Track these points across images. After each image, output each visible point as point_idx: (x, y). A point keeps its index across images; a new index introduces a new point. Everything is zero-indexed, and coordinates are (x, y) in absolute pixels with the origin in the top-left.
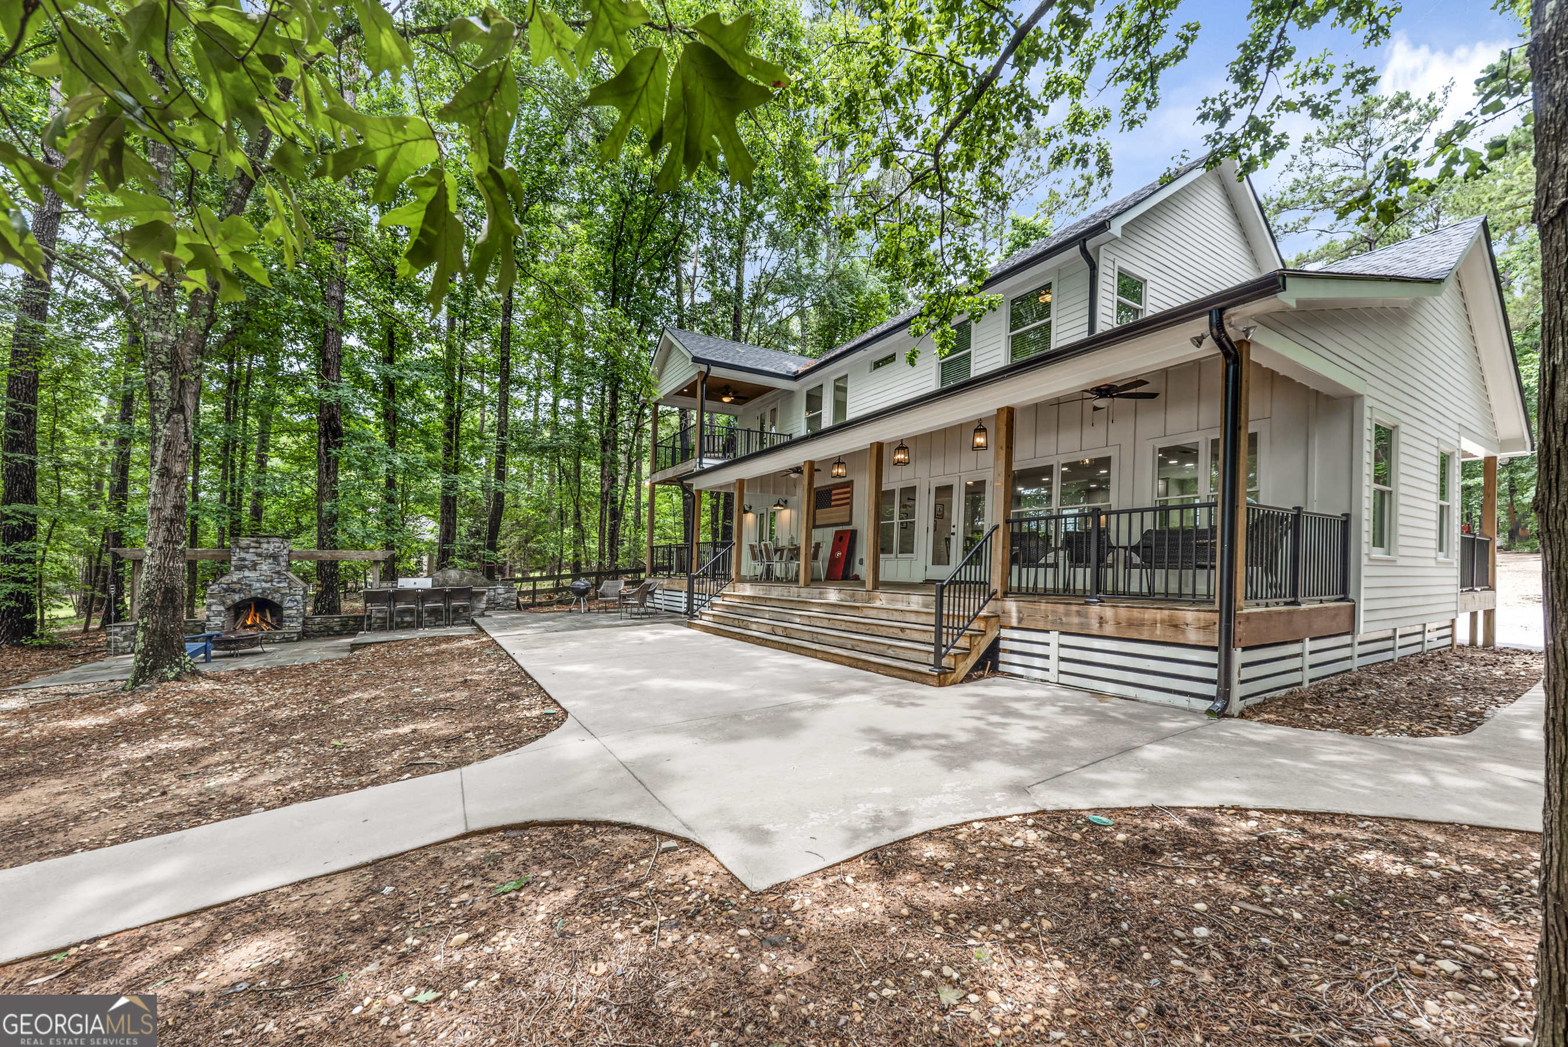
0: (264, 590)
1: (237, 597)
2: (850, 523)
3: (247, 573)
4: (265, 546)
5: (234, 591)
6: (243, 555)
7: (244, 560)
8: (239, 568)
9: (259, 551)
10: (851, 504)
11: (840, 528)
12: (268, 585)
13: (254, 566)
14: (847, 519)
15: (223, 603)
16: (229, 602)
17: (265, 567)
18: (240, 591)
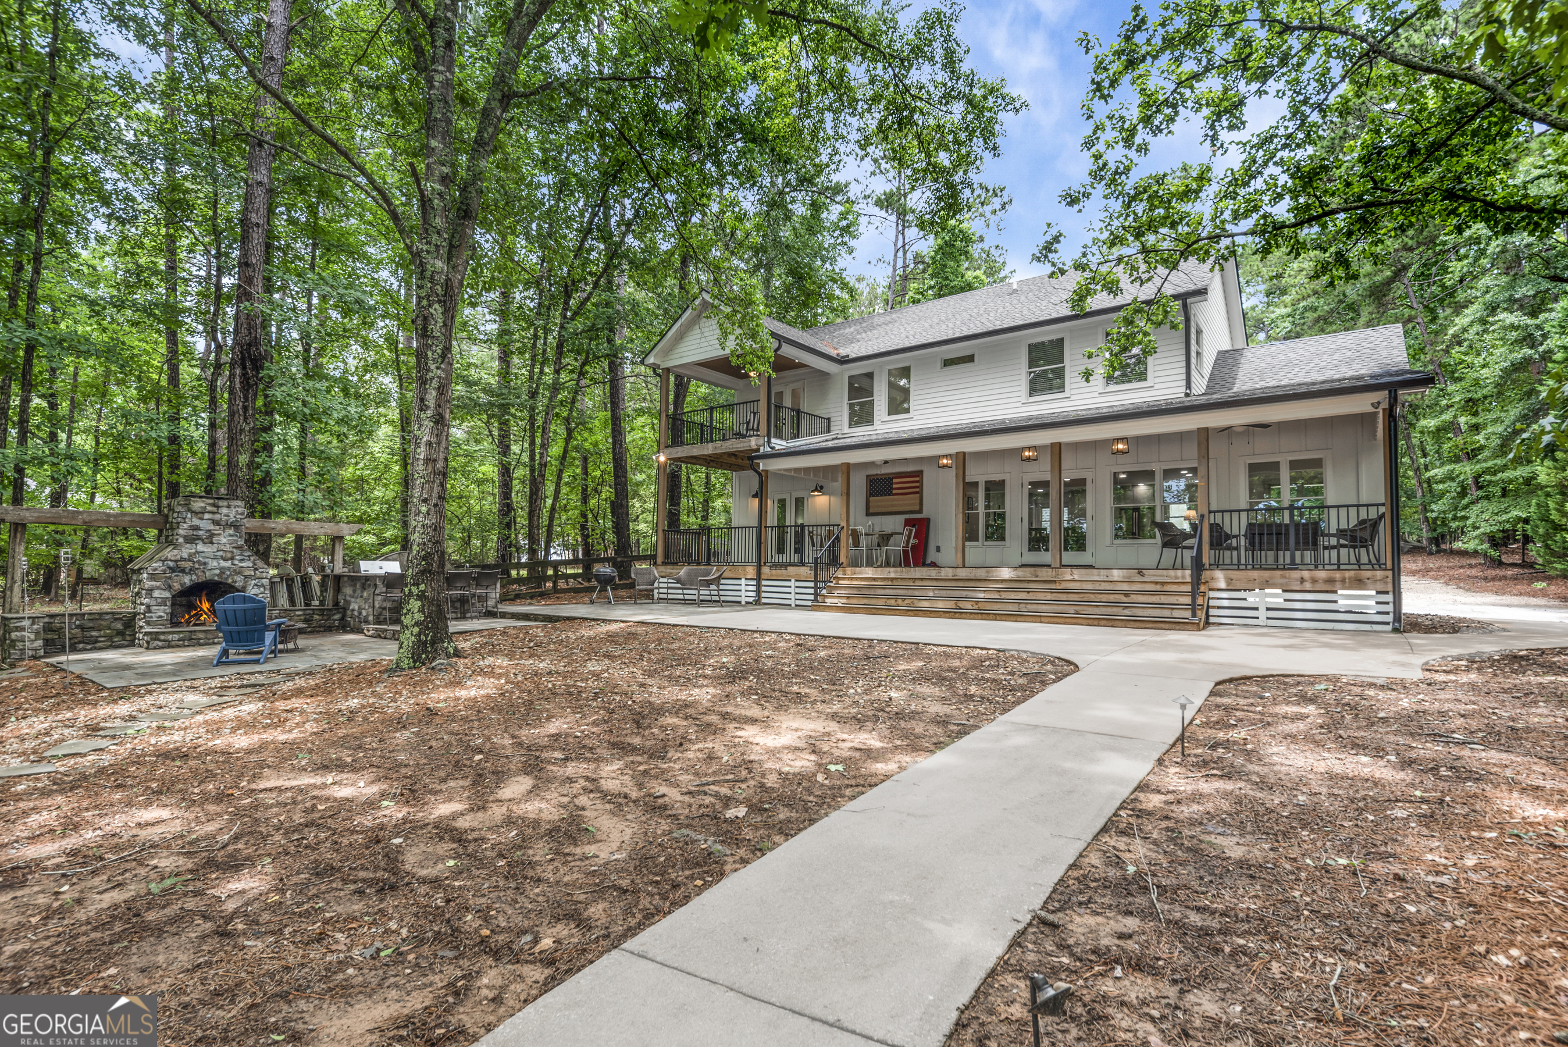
0: (222, 571)
1: (187, 580)
2: (920, 511)
3: (200, 547)
4: (225, 511)
5: (183, 571)
6: (196, 522)
7: (197, 528)
8: (191, 540)
9: (217, 517)
10: (920, 493)
11: (908, 516)
12: (228, 564)
13: (210, 538)
14: (917, 508)
15: (170, 587)
16: (177, 586)
17: (224, 539)
18: (192, 570)
